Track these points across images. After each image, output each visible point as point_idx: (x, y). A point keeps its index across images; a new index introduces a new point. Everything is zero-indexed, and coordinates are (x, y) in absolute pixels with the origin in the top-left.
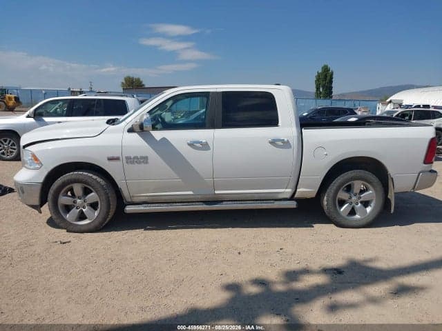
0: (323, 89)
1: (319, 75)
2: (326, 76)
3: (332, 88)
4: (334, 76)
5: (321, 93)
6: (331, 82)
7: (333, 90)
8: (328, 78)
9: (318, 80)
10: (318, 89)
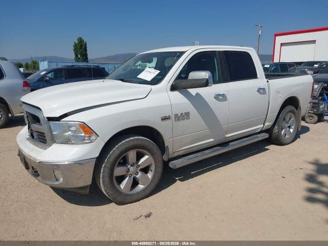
0: (81, 56)
1: (75, 45)
2: (81, 46)
3: (87, 54)
4: (87, 46)
5: (79, 59)
6: (86, 50)
7: (88, 56)
8: (83, 47)
9: (75, 49)
10: (76, 56)
